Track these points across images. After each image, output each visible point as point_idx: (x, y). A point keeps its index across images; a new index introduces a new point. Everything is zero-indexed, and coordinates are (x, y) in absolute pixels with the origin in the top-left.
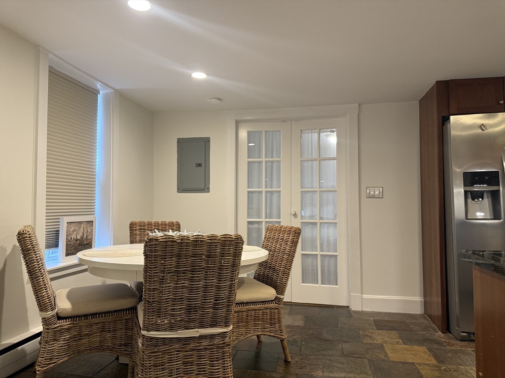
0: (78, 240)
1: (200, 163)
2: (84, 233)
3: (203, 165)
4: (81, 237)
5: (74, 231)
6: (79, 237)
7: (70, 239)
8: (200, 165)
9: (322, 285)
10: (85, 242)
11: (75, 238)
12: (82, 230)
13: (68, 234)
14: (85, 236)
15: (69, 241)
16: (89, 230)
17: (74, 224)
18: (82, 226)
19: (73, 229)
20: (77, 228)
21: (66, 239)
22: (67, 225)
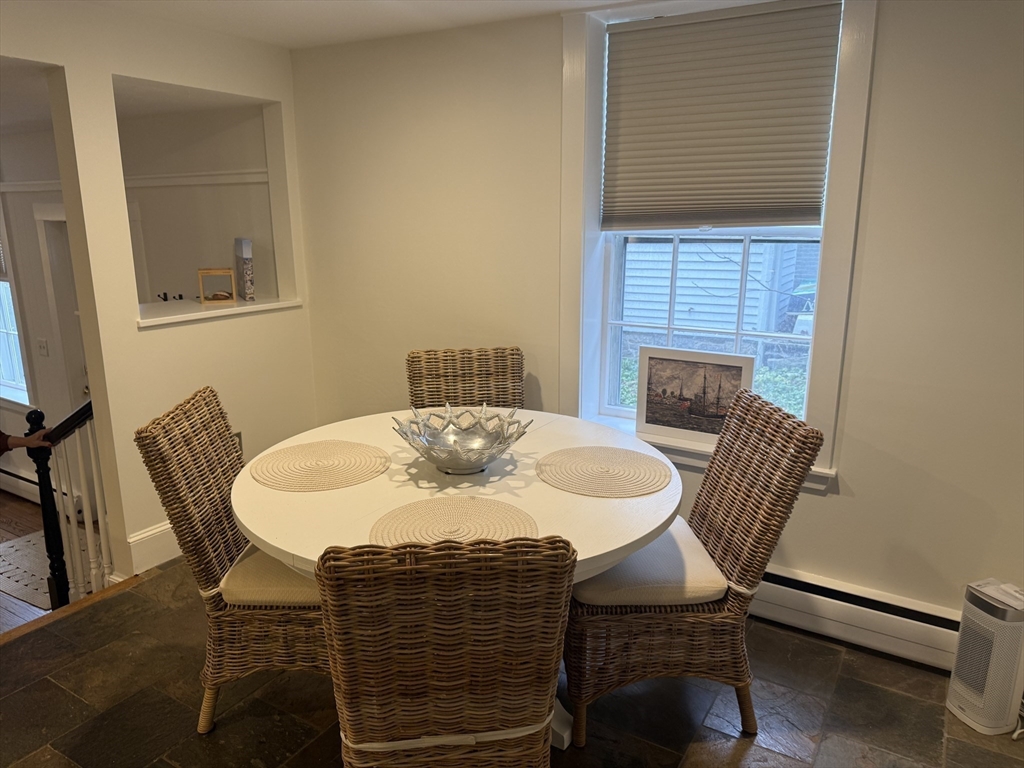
0: (686, 400)
2: (709, 390)
4: (696, 396)
5: (673, 378)
6: (688, 394)
7: (660, 391)
10: (712, 410)
11: (677, 393)
12: (699, 380)
13: (654, 380)
14: (711, 396)
15: (657, 395)
16: (727, 386)
17: (674, 365)
18: (701, 372)
19: (668, 373)
20: (683, 375)
21: (649, 389)
22: (652, 362)
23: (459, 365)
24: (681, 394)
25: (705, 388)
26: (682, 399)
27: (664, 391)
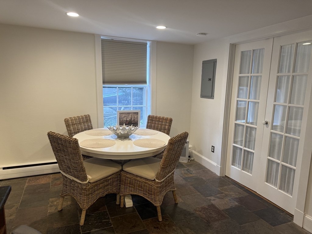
0: (128, 121)
1: (210, 78)
2: (132, 118)
3: (212, 80)
4: (130, 120)
5: (125, 117)
6: (128, 120)
7: (122, 120)
8: (210, 79)
9: (279, 190)
10: (133, 122)
11: (126, 120)
12: (130, 116)
13: (120, 118)
14: (133, 119)
15: (121, 121)
16: (136, 117)
17: (125, 114)
18: (131, 114)
19: (124, 116)
20: (127, 116)
21: (120, 120)
22: (120, 114)
23: (78, 120)
24: (127, 120)
25: (131, 118)
26: (127, 121)
27: (123, 120)
